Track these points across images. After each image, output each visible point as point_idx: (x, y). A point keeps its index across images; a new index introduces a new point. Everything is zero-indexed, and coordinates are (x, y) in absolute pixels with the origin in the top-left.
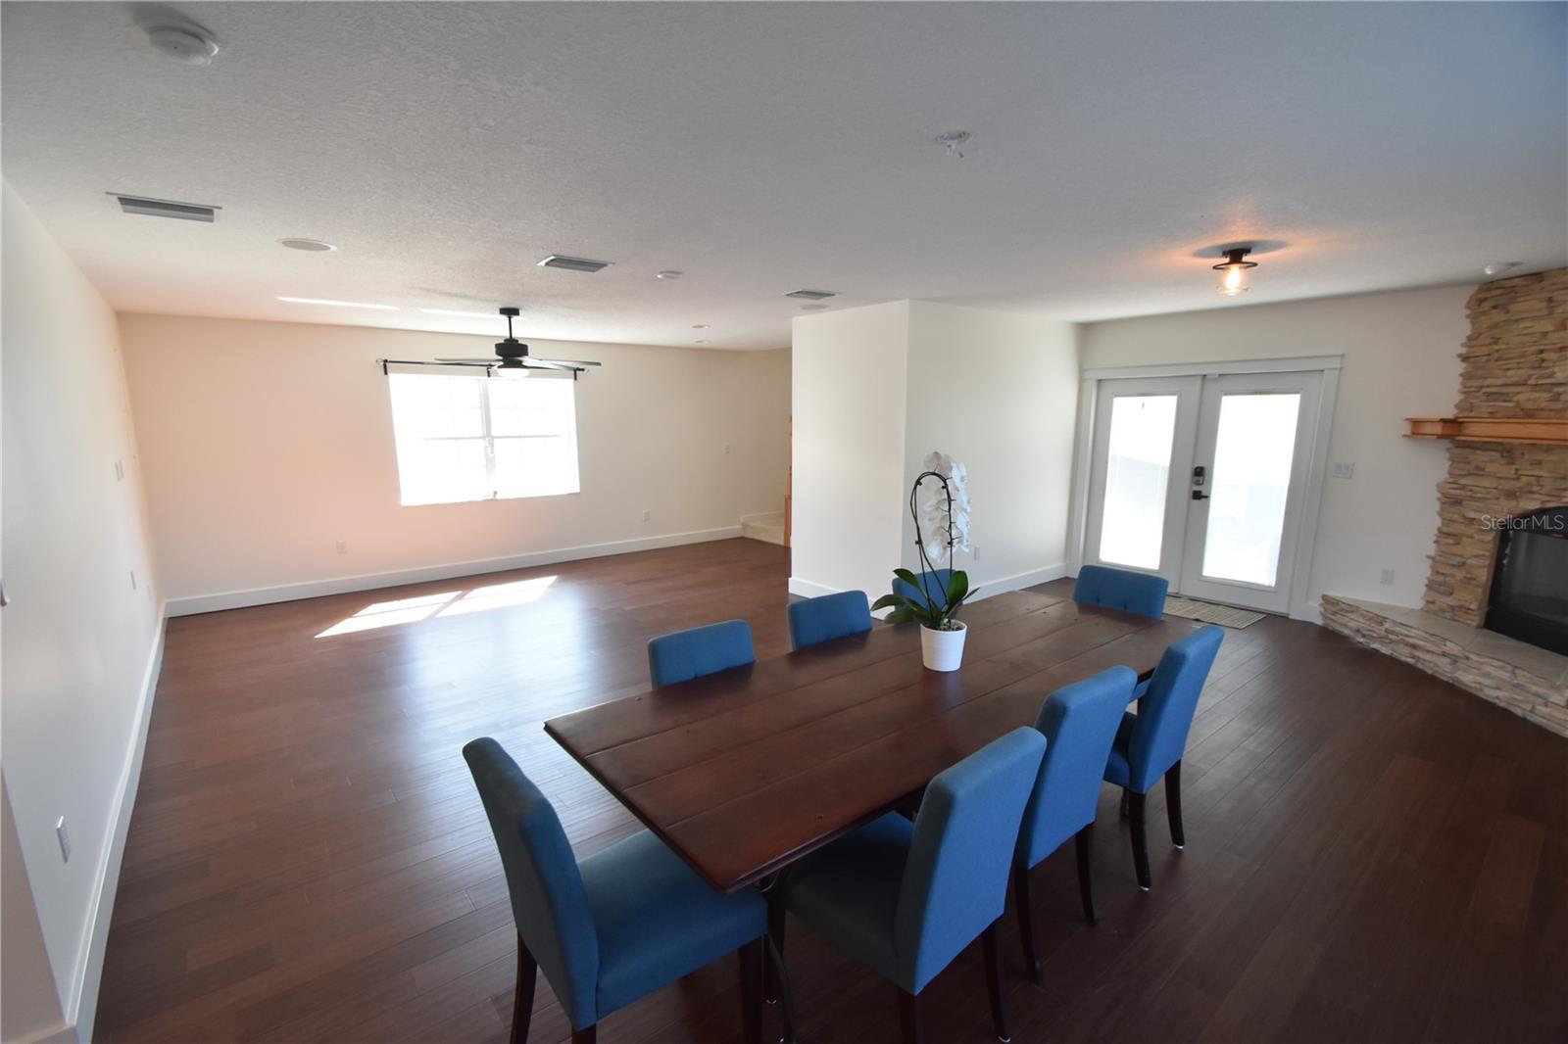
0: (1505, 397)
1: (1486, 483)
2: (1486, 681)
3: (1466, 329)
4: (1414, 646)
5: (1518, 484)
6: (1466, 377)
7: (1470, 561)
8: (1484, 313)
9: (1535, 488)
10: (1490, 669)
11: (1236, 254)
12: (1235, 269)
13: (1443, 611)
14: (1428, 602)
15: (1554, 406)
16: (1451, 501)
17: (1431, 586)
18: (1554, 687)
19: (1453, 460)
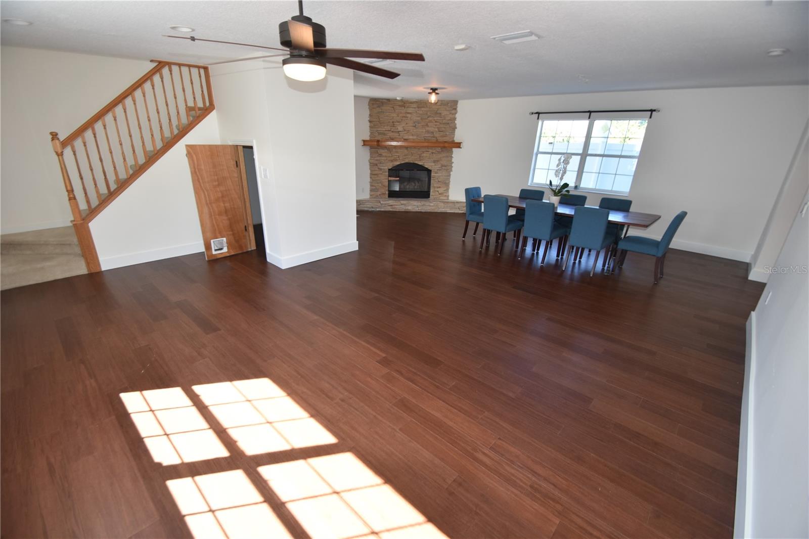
0: (384, 134)
1: (383, 158)
2: (414, 207)
3: (368, 112)
4: (392, 205)
5: (393, 158)
6: (371, 127)
7: (383, 181)
8: (374, 108)
9: (398, 159)
10: (415, 204)
11: (434, 90)
12: (434, 95)
13: (377, 196)
14: (371, 195)
15: (399, 137)
16: (373, 165)
17: (371, 190)
18: (431, 202)
19: (371, 153)
